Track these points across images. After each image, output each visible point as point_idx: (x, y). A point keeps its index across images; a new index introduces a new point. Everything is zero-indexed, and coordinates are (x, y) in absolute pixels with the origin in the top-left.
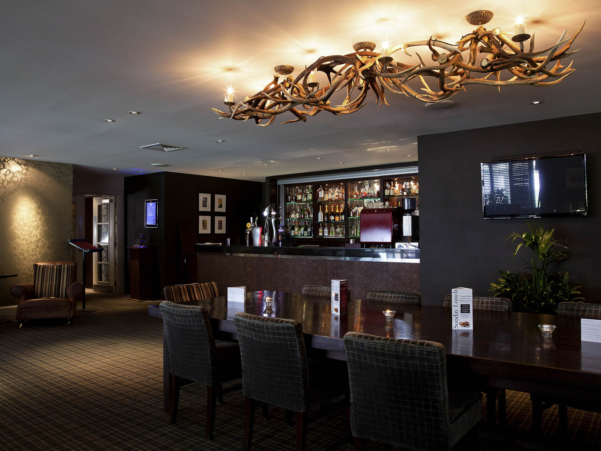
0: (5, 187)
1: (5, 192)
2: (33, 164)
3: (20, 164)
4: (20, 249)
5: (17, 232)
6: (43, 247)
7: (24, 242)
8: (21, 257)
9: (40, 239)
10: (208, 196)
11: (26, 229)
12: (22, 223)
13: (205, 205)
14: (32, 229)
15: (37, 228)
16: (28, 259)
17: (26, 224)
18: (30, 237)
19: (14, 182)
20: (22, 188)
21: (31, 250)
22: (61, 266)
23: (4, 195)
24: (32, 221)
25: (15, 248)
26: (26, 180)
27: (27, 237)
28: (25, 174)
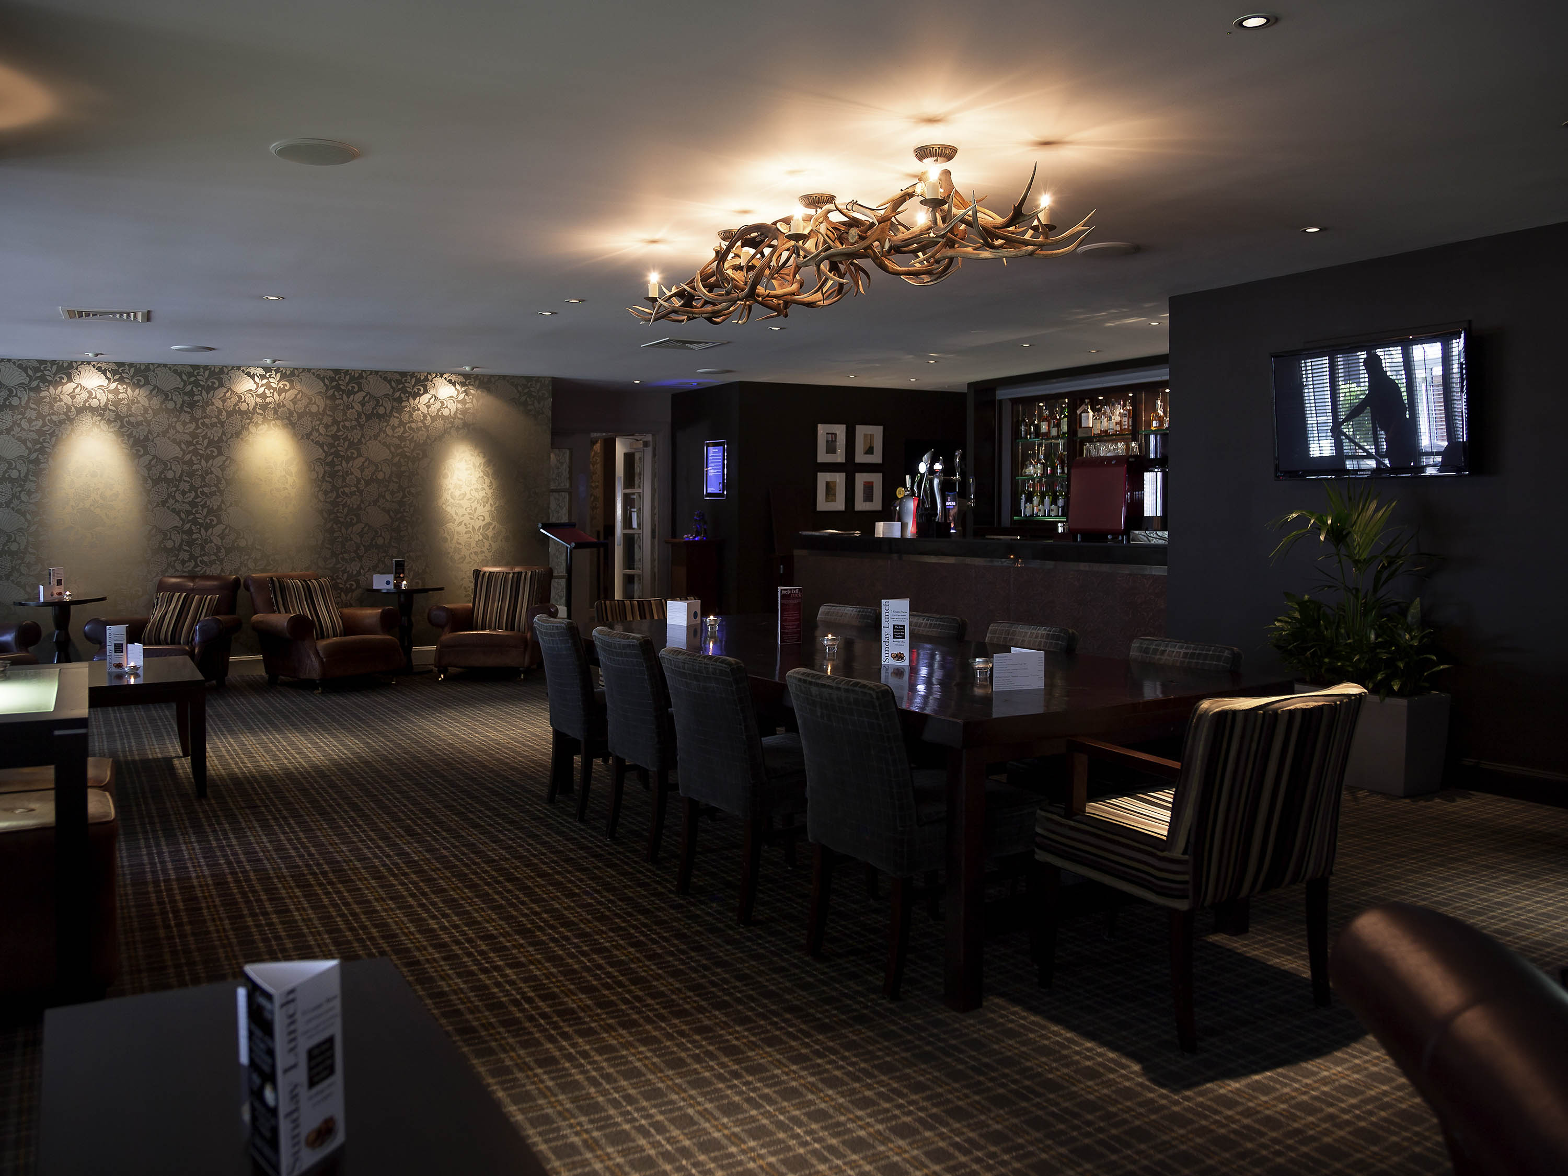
0: (427, 427)
1: (428, 437)
2: (477, 382)
3: (454, 384)
4: (454, 541)
5: (449, 509)
6: (495, 538)
7: (462, 529)
8: (457, 557)
9: (490, 524)
10: (840, 430)
11: (465, 503)
12: (457, 493)
13: (831, 449)
14: (475, 505)
15: (485, 501)
16: (468, 559)
17: (465, 494)
18: (471, 519)
19: (443, 417)
20: (458, 429)
21: (473, 544)
22: (520, 573)
23: (425, 443)
24: (476, 490)
25: (445, 540)
26: (464, 412)
27: (466, 519)
28: (463, 402)
